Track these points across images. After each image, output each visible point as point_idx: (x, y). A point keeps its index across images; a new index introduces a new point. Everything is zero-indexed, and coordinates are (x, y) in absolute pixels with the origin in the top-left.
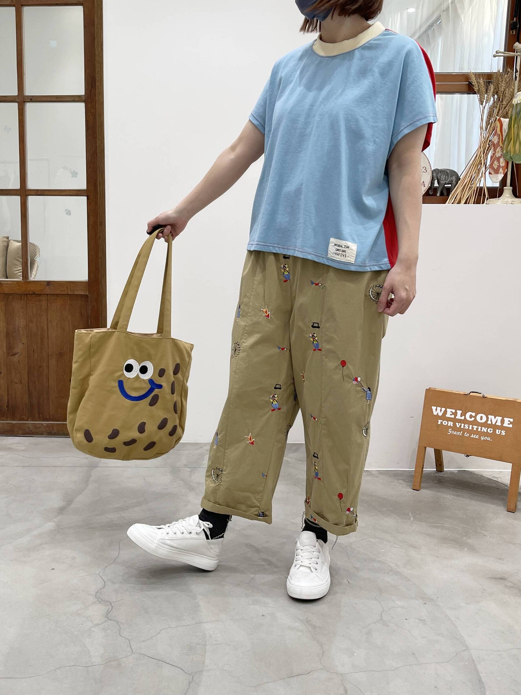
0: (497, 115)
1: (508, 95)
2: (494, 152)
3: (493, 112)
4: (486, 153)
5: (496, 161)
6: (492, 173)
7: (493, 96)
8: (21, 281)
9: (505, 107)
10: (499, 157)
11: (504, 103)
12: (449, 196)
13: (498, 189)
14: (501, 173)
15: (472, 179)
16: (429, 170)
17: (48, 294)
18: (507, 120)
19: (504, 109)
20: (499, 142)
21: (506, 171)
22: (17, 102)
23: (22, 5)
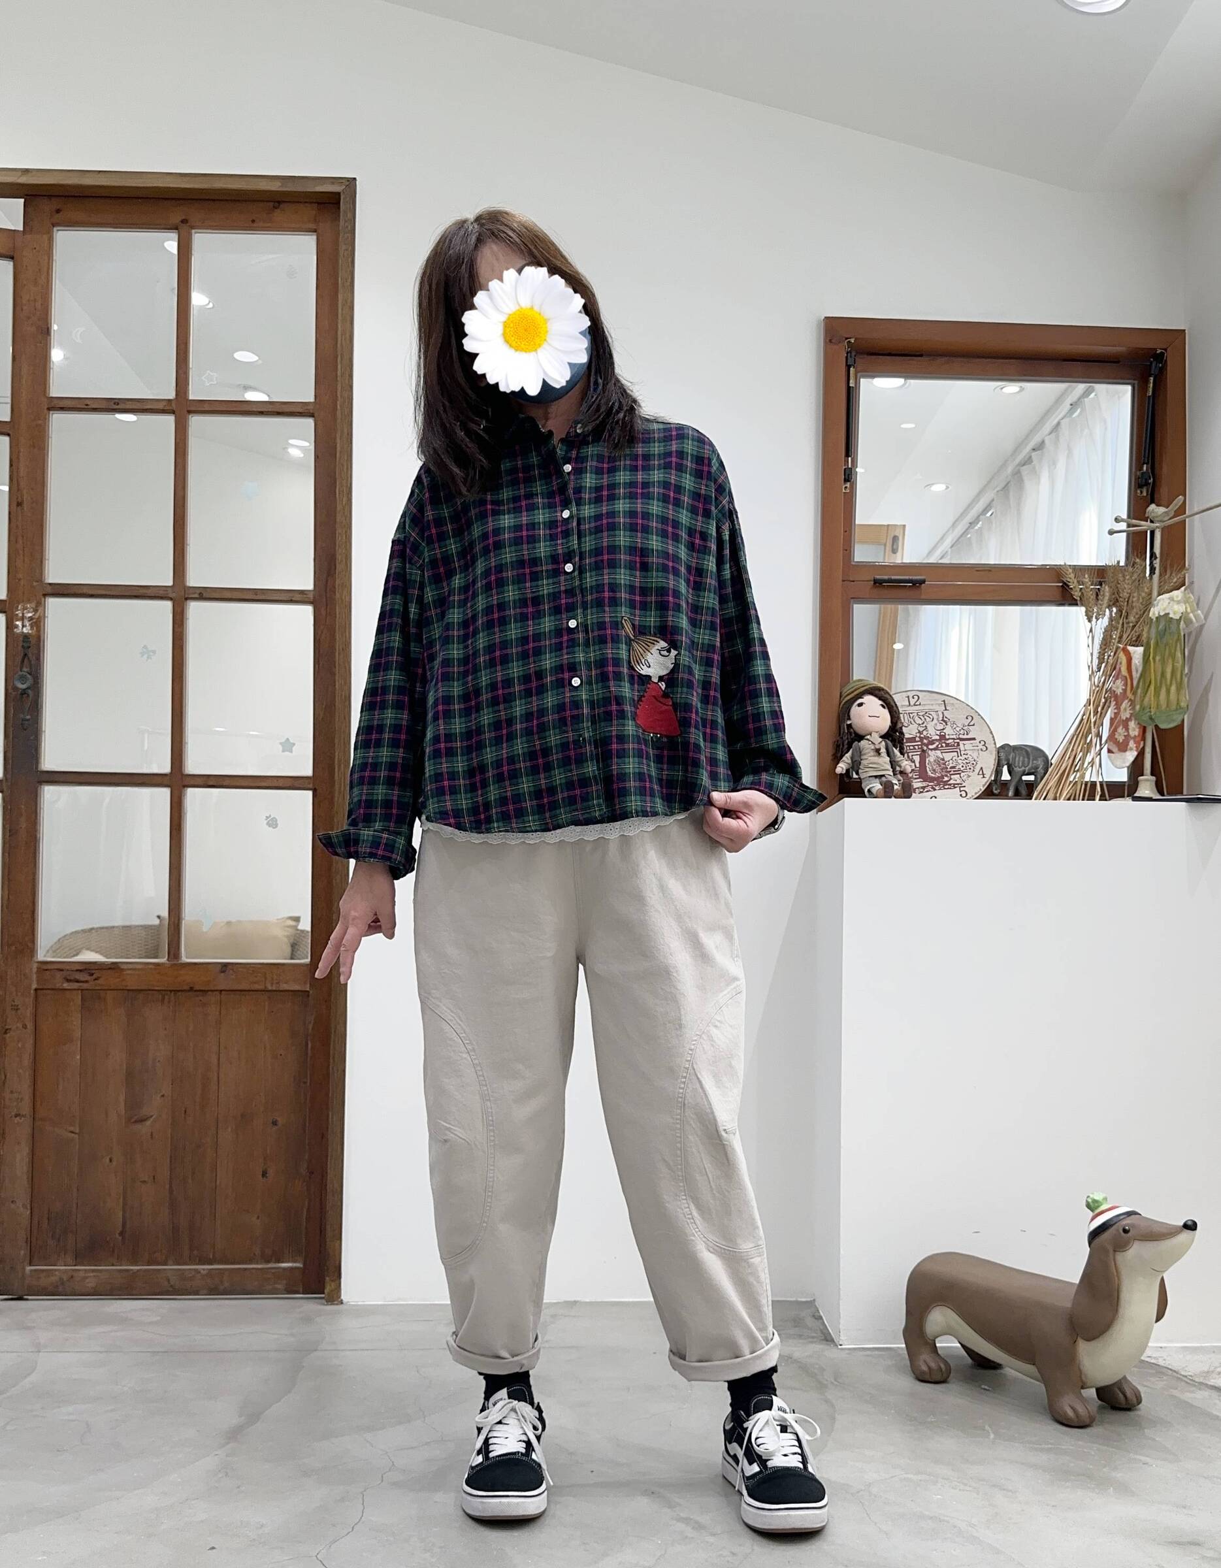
0: (1119, 642)
1: (1138, 605)
2: (1116, 711)
3: (1111, 636)
4: (1101, 713)
5: (1121, 727)
6: (1114, 751)
7: (1110, 607)
8: (163, 964)
9: (1133, 626)
10: (1128, 720)
11: (1132, 618)
13: (1127, 784)
14: (1131, 749)
16: (991, 747)
17: (221, 991)
18: (1140, 650)
19: (1132, 629)
20: (1125, 691)
21: (1142, 746)
22: (171, 599)
23: (189, 412)
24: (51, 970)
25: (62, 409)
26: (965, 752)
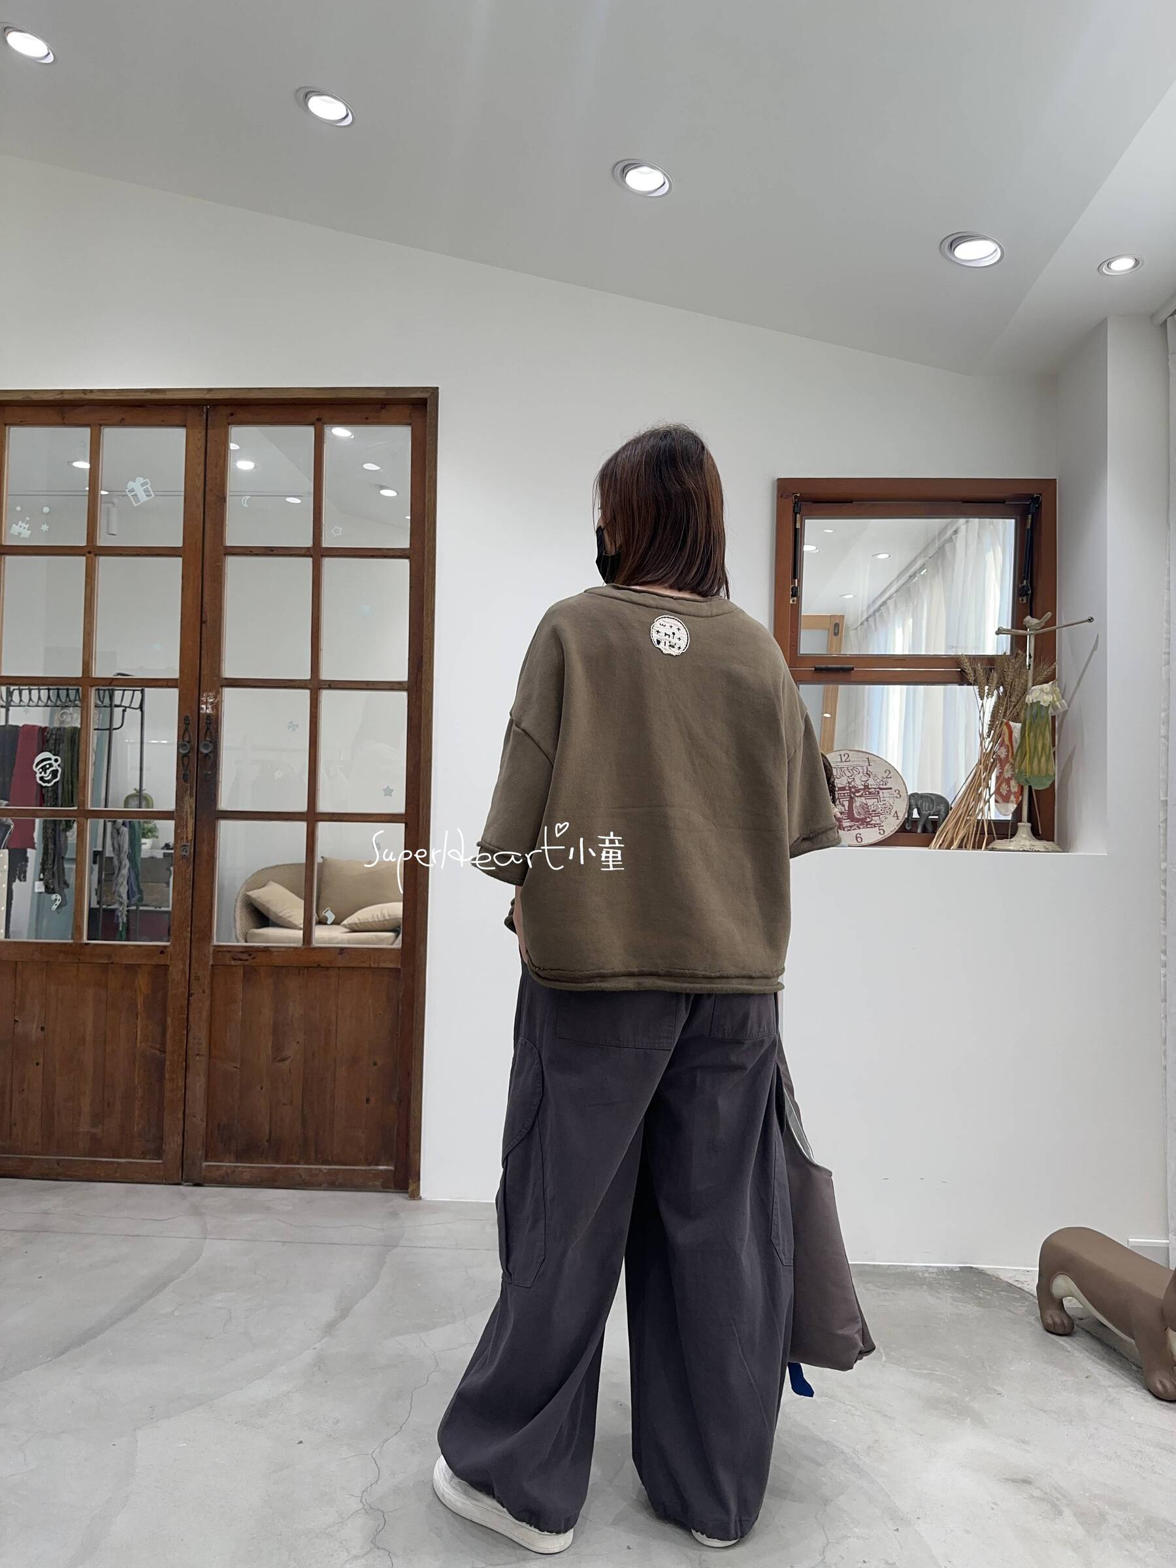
0: (1004, 717)
1: (1018, 688)
2: (1001, 771)
3: (998, 712)
4: (989, 772)
5: (1004, 784)
6: (1000, 800)
7: (998, 688)
8: (300, 948)
9: (1015, 706)
10: (1010, 779)
11: (1013, 699)
12: (936, 833)
13: (1010, 824)
14: (1013, 802)
15: (969, 809)
16: (903, 794)
17: (339, 968)
18: (1019, 725)
19: (1013, 709)
20: (1007, 756)
21: (1020, 799)
22: (309, 689)
23: (322, 556)
24: (224, 951)
25: (234, 554)
26: (883, 799)
